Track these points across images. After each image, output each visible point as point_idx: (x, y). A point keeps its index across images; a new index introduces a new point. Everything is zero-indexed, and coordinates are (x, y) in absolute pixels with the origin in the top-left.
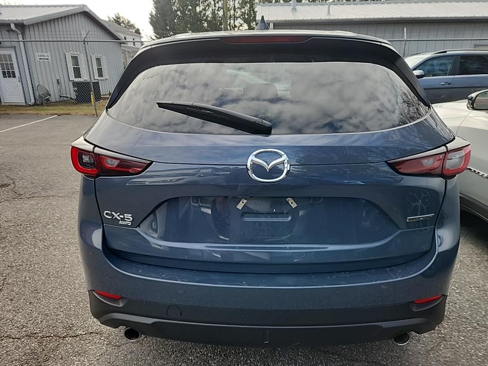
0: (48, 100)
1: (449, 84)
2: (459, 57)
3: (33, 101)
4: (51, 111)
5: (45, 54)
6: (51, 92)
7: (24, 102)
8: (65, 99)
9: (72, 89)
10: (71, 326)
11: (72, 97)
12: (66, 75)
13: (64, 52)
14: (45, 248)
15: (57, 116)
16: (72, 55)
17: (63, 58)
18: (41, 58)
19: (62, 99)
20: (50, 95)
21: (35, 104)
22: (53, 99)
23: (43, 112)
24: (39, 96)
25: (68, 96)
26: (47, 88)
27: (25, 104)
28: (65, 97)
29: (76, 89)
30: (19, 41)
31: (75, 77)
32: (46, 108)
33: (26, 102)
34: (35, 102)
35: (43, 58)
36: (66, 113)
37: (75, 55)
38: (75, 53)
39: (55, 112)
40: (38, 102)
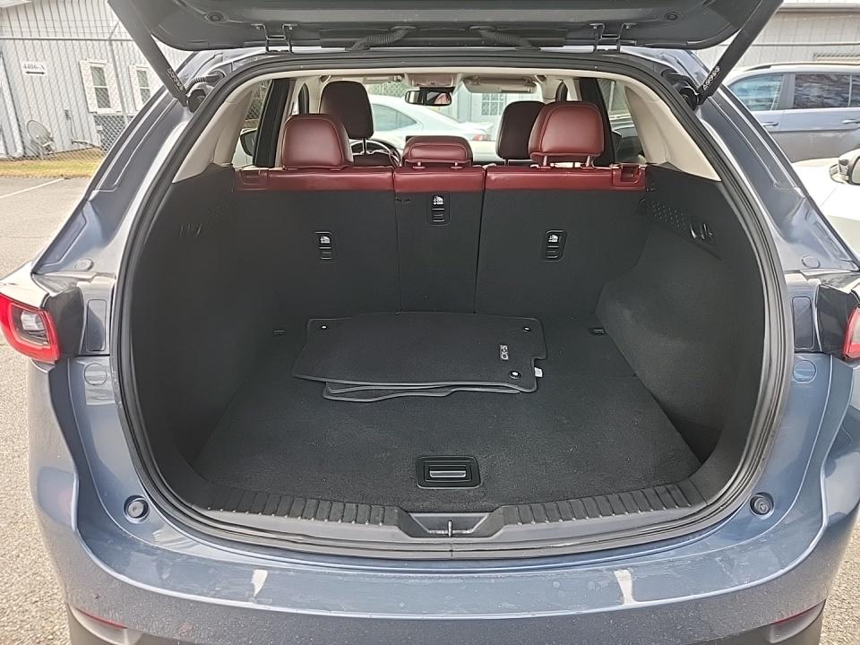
0: (48, 148)
1: (774, 125)
2: (793, 77)
3: (20, 150)
4: (52, 171)
5: (38, 64)
6: (55, 135)
7: (4, 152)
8: (82, 146)
9: (94, 128)
10: (51, 637)
11: (95, 144)
12: (81, 102)
13: (77, 60)
14: (14, 457)
15: (62, 179)
16: (93, 65)
17: (75, 72)
18: (30, 70)
19: (75, 147)
20: (52, 140)
21: (24, 157)
22: (57, 146)
23: (37, 173)
24: (33, 141)
25: (88, 142)
26: (47, 127)
27: (5, 157)
28: (81, 143)
29: (101, 128)
30: (14, 39)
31: (99, 107)
32: (45, 163)
33: (7, 153)
34: (25, 153)
35: (34, 70)
36: (82, 173)
37: (98, 66)
38: (98, 63)
39: (62, 171)
40: (30, 153)
